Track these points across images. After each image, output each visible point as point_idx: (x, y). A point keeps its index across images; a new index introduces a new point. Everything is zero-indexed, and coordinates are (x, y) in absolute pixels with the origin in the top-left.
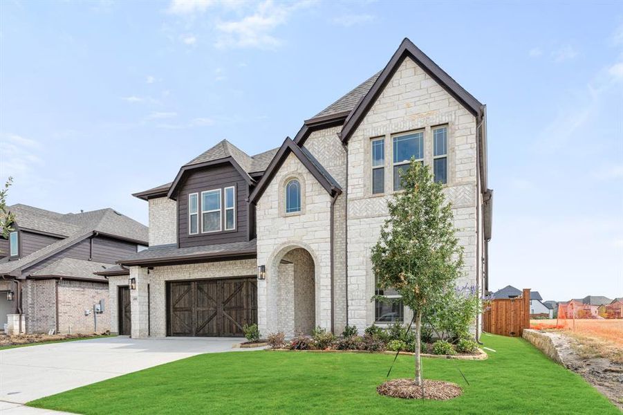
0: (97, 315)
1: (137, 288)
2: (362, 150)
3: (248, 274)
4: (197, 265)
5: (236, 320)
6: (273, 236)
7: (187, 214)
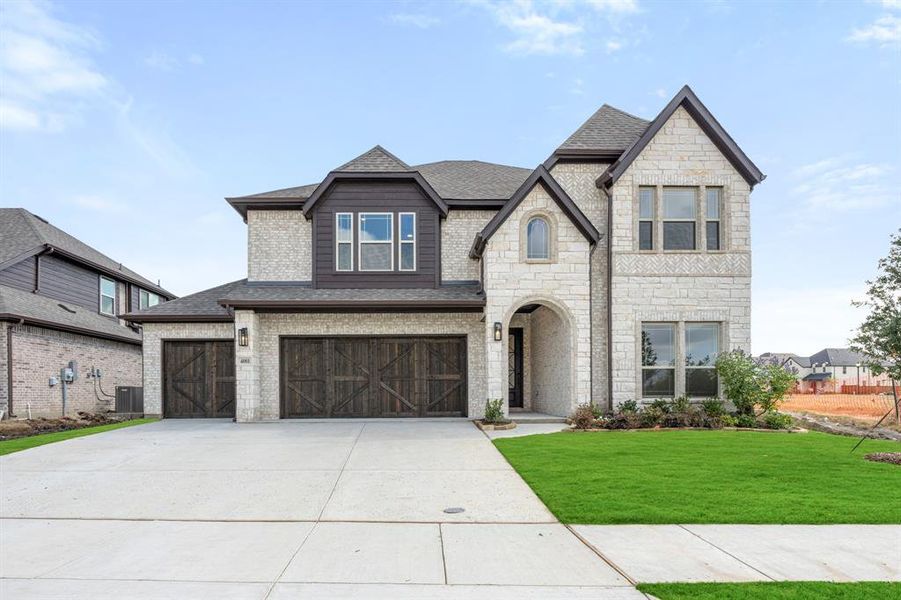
0: (66, 386)
1: (251, 344)
2: (630, 198)
3: (429, 333)
4: (339, 315)
5: (402, 394)
6: (513, 286)
7: (332, 240)
